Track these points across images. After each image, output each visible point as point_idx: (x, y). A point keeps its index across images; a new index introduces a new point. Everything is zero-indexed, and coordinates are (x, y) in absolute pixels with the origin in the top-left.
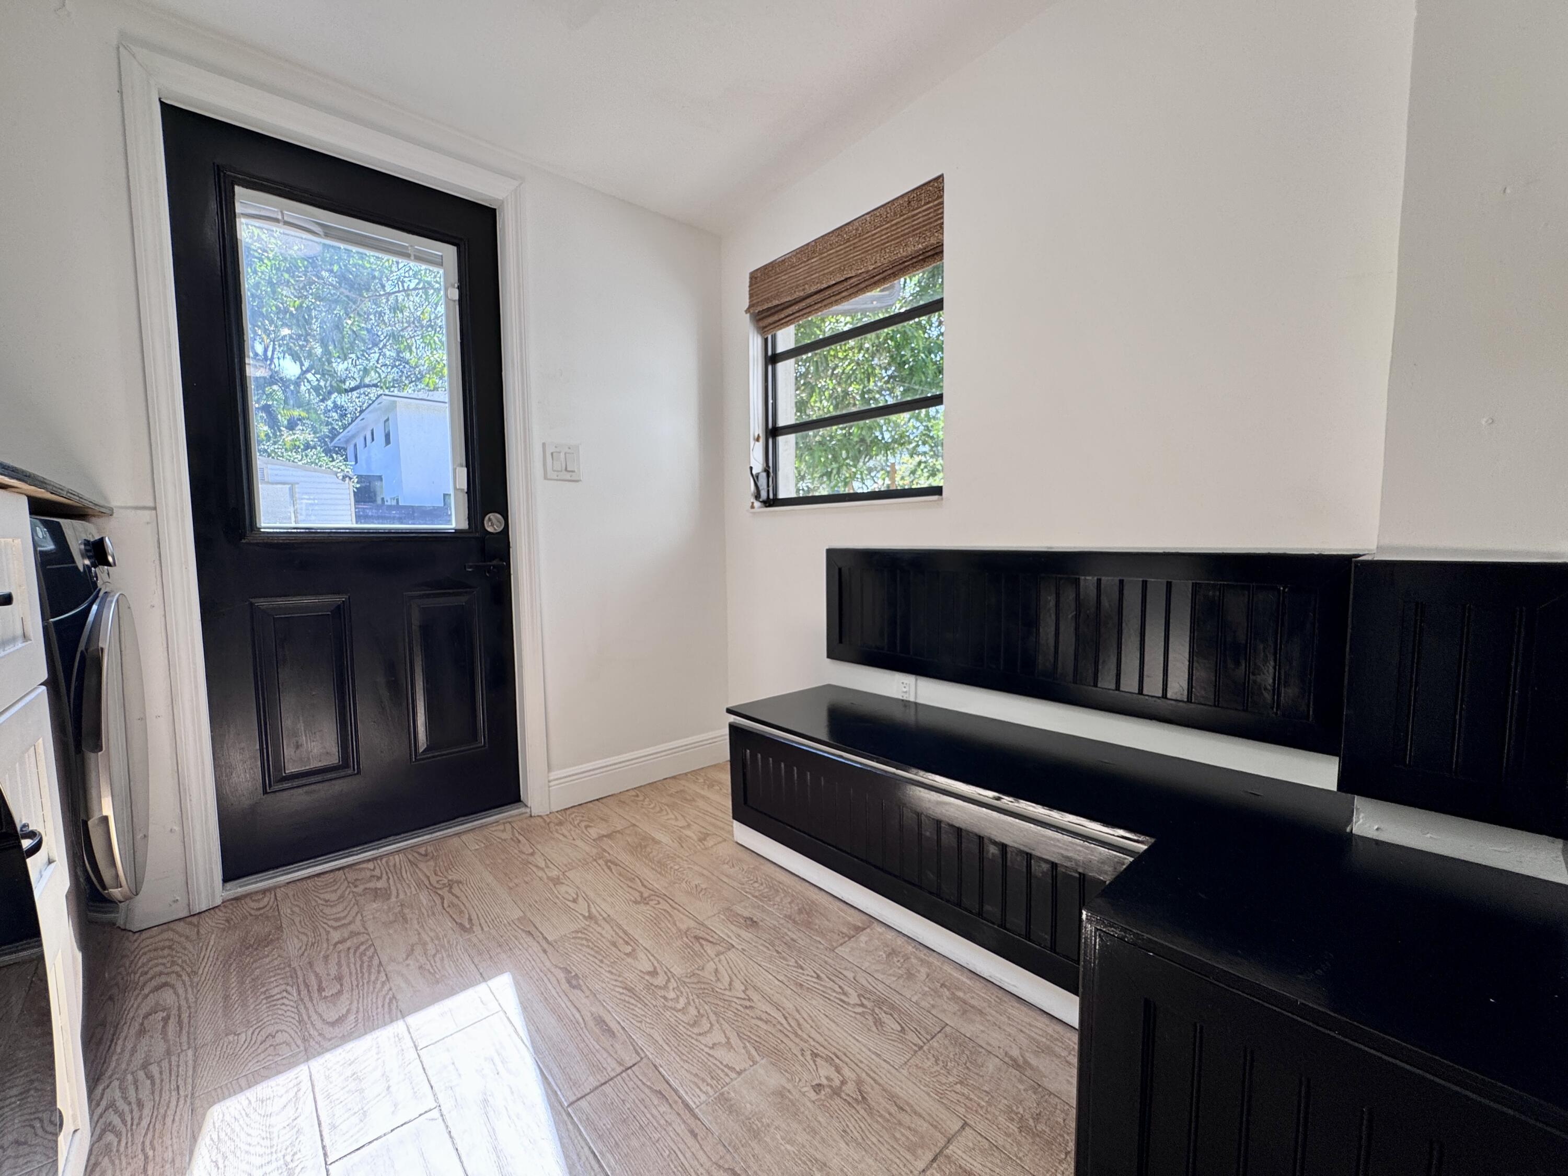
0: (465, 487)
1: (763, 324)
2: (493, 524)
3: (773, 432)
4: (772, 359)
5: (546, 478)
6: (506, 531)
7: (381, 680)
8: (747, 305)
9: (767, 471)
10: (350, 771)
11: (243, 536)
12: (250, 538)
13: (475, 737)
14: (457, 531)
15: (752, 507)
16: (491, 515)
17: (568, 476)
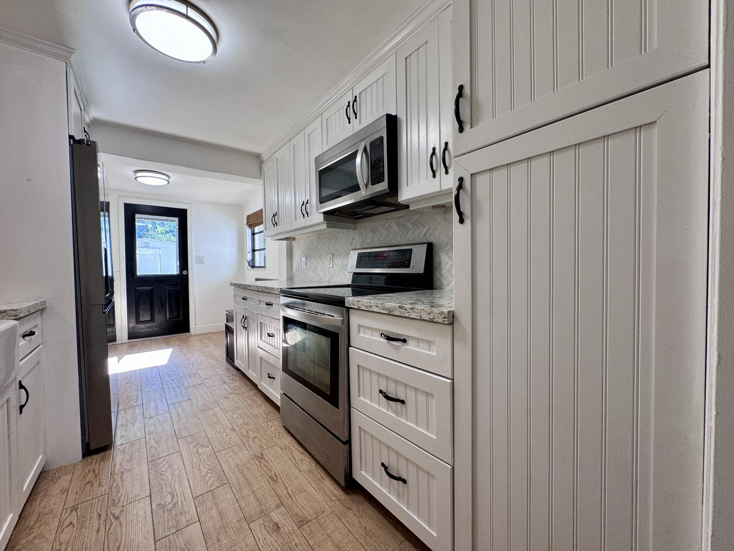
0: (179, 265)
1: (250, 226)
2: (185, 273)
3: (254, 251)
4: (253, 234)
5: (196, 263)
6: (187, 275)
7: (159, 303)
8: (246, 223)
9: (252, 260)
10: (152, 321)
11: (134, 276)
12: (136, 276)
13: (179, 317)
14: (177, 274)
15: (248, 268)
16: (184, 271)
17: (202, 262)
